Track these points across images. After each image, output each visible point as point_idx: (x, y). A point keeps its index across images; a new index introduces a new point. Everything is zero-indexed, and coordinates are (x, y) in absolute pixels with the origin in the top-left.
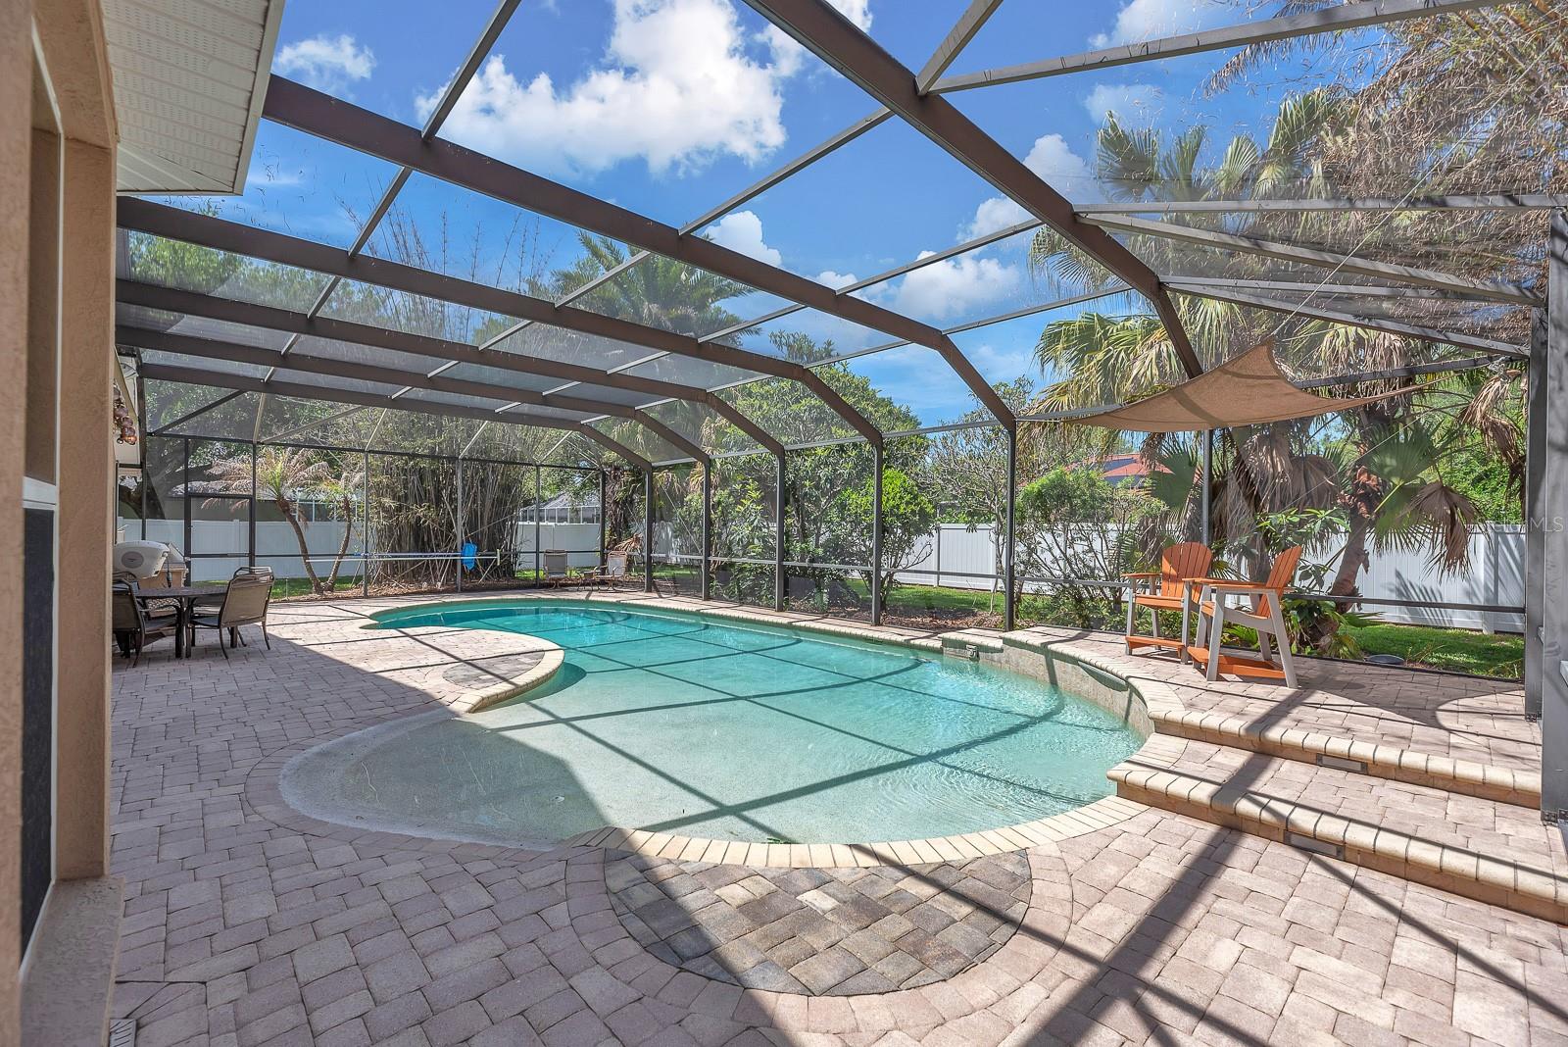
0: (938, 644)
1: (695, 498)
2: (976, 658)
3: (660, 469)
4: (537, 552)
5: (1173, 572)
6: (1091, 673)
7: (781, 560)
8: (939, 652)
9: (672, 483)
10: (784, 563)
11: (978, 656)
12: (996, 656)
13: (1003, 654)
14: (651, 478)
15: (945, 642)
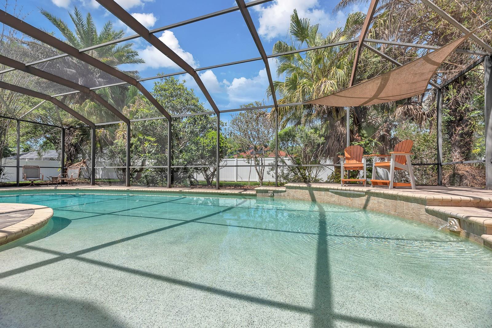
0: (254, 192)
1: (121, 141)
2: (272, 196)
3: (99, 127)
4: (18, 167)
5: (349, 156)
6: (336, 193)
7: (170, 166)
8: (255, 196)
9: (106, 135)
10: (172, 167)
11: (273, 195)
12: (282, 194)
13: (286, 193)
14: (94, 132)
15: (258, 191)
